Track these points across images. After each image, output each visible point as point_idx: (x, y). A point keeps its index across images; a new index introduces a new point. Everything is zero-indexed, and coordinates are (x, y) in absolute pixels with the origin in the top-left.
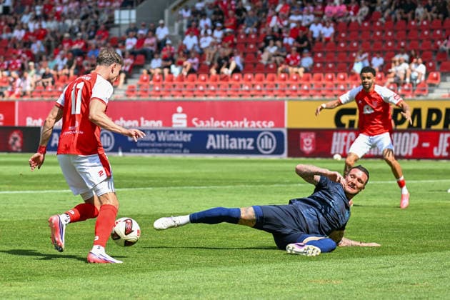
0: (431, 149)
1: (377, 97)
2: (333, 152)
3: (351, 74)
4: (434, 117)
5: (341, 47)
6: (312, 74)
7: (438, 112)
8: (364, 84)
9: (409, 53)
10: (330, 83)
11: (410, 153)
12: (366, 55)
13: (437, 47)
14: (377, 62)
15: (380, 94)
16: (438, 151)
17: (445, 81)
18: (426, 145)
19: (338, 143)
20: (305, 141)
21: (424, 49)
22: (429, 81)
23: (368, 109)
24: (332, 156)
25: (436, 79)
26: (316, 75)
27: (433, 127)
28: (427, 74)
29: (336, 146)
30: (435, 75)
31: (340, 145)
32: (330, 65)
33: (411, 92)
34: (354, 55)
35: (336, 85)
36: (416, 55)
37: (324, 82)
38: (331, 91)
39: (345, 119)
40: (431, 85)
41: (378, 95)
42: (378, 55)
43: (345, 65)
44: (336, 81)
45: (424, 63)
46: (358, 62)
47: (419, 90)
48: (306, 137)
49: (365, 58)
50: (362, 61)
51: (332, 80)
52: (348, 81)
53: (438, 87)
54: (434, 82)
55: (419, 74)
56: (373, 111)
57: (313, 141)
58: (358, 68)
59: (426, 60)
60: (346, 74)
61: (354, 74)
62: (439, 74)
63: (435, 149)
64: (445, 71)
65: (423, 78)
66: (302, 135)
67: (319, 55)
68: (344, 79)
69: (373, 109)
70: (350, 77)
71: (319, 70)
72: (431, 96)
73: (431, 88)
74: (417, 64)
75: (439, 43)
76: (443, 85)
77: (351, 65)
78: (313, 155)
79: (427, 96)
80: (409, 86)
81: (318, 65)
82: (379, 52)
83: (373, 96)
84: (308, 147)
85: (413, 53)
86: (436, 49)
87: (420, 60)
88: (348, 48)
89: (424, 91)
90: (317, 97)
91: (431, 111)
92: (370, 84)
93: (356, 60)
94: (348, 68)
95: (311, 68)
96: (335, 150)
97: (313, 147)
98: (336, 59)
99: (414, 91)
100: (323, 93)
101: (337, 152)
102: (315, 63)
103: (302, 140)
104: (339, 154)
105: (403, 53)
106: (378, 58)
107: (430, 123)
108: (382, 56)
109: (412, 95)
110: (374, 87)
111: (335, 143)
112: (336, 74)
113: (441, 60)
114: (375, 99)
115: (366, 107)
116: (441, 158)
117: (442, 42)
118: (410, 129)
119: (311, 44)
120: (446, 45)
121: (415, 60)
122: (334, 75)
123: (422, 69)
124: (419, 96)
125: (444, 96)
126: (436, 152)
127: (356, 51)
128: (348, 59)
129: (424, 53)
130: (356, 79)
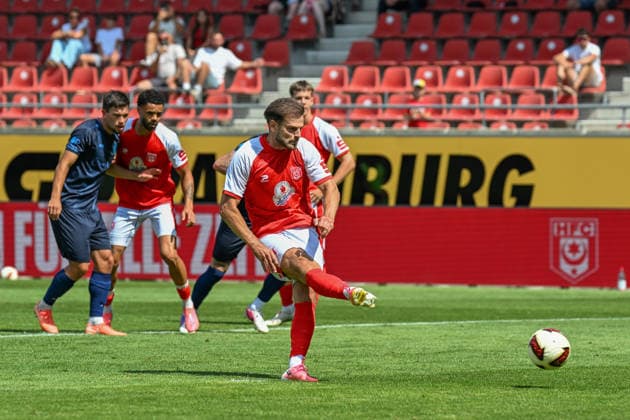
22: (235, 88)
25: (253, 83)
30: (249, 74)
33: (192, 114)
34: (55, 22)
35: (11, 97)
39: (31, 180)
40: (242, 98)
42: (110, 22)
43: (32, 45)
44: (9, 87)
45: (226, 44)
47: (212, 110)
52: (39, 87)
53: (257, 102)
54: (248, 90)
59: (231, 37)
60: (35, 71)
62: (260, 72)
64: (276, 64)
68: (29, 82)
70: (44, 77)
72: (241, 124)
73: (242, 105)
77: (46, 47)
79: (231, 124)
80: (188, 100)
89: (224, 111)
94: (40, 55)
99: (199, 111)
109: (195, 121)
112: (11, 70)
113: (265, 36)
122: (5, 72)
124: (210, 123)
127: (61, 14)
128: (40, 32)
129: (224, 20)
130: (60, 83)
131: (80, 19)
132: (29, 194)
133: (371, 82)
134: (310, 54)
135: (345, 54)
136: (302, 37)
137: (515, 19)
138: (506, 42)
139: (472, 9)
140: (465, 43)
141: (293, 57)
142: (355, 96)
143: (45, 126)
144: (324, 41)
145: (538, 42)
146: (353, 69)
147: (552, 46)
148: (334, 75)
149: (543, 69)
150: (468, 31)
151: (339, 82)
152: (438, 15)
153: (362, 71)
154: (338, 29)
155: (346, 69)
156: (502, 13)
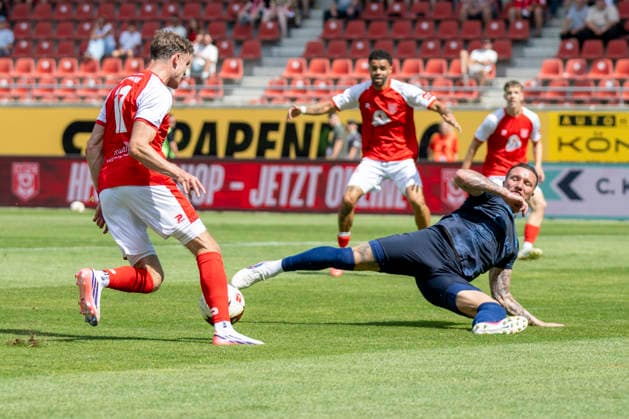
0: (245, 193)
1: (395, 97)
2: (71, 197)
3: (83, 59)
4: (240, 137)
5: (60, 13)
6: (15, 60)
7: (246, 128)
8: (375, 77)
9: (185, 23)
10: (46, 76)
11: (210, 201)
12: (108, 27)
13: (235, 15)
14: (131, 40)
15: (400, 92)
16: (257, 197)
17: (249, 74)
18: (237, 186)
19: (80, 183)
20: (21, 177)
21: (211, 18)
22: (223, 74)
23: (380, 116)
24: (67, 205)
25: (236, 70)
26: (22, 62)
27: (238, 156)
28: (220, 63)
29: (77, 188)
30: (233, 64)
31: (84, 186)
32: (45, 45)
33: (193, 93)
34: (87, 26)
35: (60, 80)
36: (199, 28)
37: (34, 73)
38: (51, 90)
39: (81, 140)
40: (228, 81)
41: (397, 94)
42: (132, 28)
43: (72, 44)
44: (57, 73)
45: (214, 43)
46: (96, 40)
47: (208, 90)
48: (23, 171)
49: (109, 33)
50: (104, 37)
51: (49, 70)
52: (79, 73)
53: (239, 84)
54: (232, 76)
55: (206, 60)
56: (389, 121)
57: (36, 177)
58: (96, 49)
59: (217, 37)
60: (76, 62)
61: (89, 60)
62: (241, 62)
63: (253, 193)
64: (250, 56)
65: (213, 69)
66: (16, 167)
67: (24, 26)
68: (71, 70)
69: (389, 116)
70: (83, 66)
71: (26, 53)
72: (229, 100)
73: (229, 87)
74: (203, 44)
75: (236, 8)
76: (248, 81)
77: (82, 44)
78: (33, 203)
79: (221, 100)
80: (189, 83)
81: (24, 44)
82: (133, 22)
83: (388, 95)
84: (26, 188)
85: (194, 24)
86: (231, 19)
87: (208, 38)
88: (74, 14)
89: (217, 91)
90: (28, 101)
91: (234, 127)
92: (384, 79)
93: (93, 36)
94: (77, 51)
95: (10, 50)
96: (76, 194)
97: (36, 189)
98: (54, 34)
99: (198, 91)
100: (37, 93)
101: (79, 197)
102: (16, 42)
103: (16, 176)
104: (82, 201)
105: (175, 25)
106: (132, 33)
107: (232, 147)
108: (138, 30)
109: (196, 97)
110: (389, 83)
111: (74, 182)
112: (58, 61)
113: (242, 37)
114: (392, 100)
115: (377, 113)
116: (263, 208)
117: (241, 8)
118: (198, 158)
119: (7, 6)
120: (249, 11)
121: (200, 37)
122: (54, 62)
123: (211, 53)
124: (208, 100)
125: (254, 102)
126: (255, 199)
127: (91, 20)
128: (76, 34)
129: (212, 25)
130: (93, 70)
131: (105, 23)
132: (78, 151)
133: (323, 70)
134: (275, 50)
135: (302, 50)
136: (268, 37)
137: (425, 26)
138: (420, 43)
139: (392, 19)
140: (390, 43)
141: (264, 51)
142: (313, 81)
143: (87, 101)
144: (285, 41)
145: (443, 42)
146: (309, 61)
147: (454, 45)
148: (296, 65)
149: (449, 61)
150: (391, 33)
151: (300, 70)
152: (368, 22)
153: (316, 62)
154: (295, 32)
155: (304, 62)
156: (415, 22)
